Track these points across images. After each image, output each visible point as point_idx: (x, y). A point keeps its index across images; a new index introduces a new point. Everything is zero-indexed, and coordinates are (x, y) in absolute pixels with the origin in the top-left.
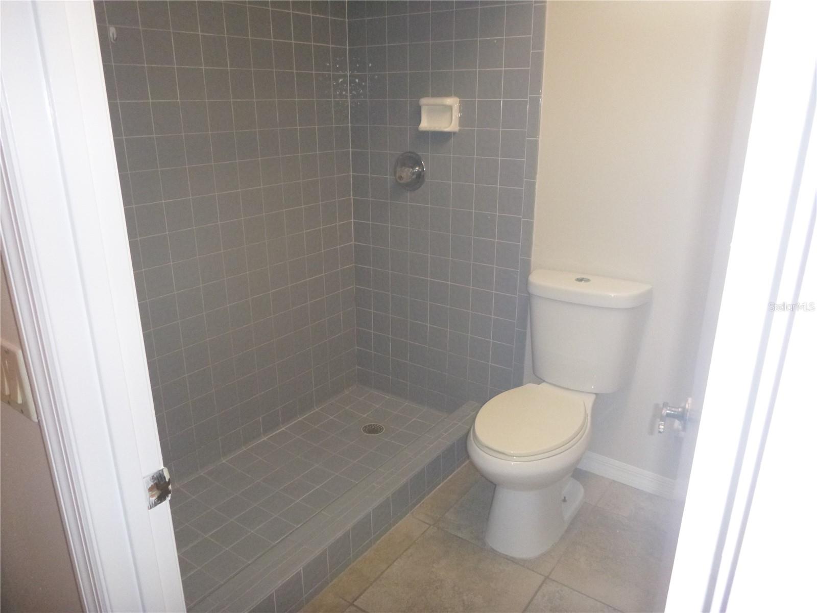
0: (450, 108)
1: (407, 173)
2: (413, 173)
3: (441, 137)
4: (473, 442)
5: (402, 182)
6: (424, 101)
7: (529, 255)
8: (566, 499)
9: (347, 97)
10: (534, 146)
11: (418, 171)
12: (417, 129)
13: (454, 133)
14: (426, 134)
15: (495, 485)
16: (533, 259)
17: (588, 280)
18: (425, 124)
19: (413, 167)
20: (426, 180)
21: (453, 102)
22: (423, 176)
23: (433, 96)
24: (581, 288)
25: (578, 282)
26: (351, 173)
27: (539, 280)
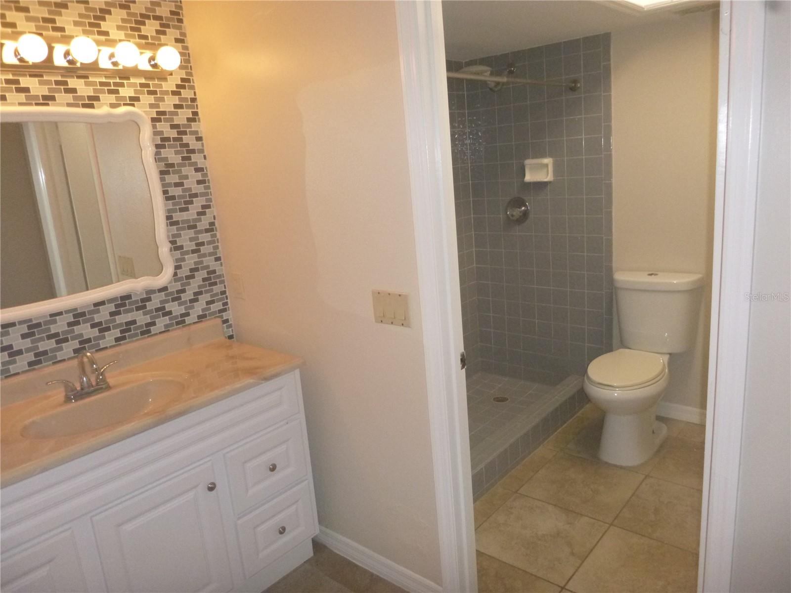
0: (547, 165)
1: (517, 212)
2: (521, 212)
3: (540, 186)
4: (587, 381)
5: (514, 218)
6: (528, 162)
7: (611, 261)
8: (655, 431)
9: (468, 163)
10: (609, 186)
11: (524, 210)
12: (523, 181)
13: (550, 182)
14: (529, 184)
15: (605, 412)
16: (614, 265)
17: (657, 275)
18: (528, 178)
19: (520, 208)
20: (530, 216)
21: (548, 161)
22: (528, 213)
23: (533, 158)
24: (653, 279)
25: (650, 276)
26: (472, 216)
27: (621, 277)
